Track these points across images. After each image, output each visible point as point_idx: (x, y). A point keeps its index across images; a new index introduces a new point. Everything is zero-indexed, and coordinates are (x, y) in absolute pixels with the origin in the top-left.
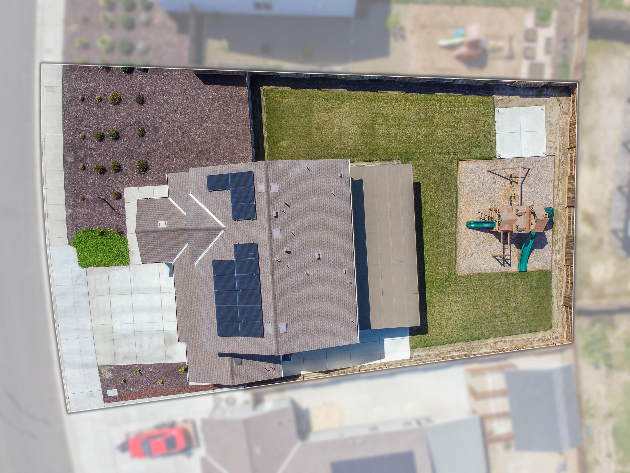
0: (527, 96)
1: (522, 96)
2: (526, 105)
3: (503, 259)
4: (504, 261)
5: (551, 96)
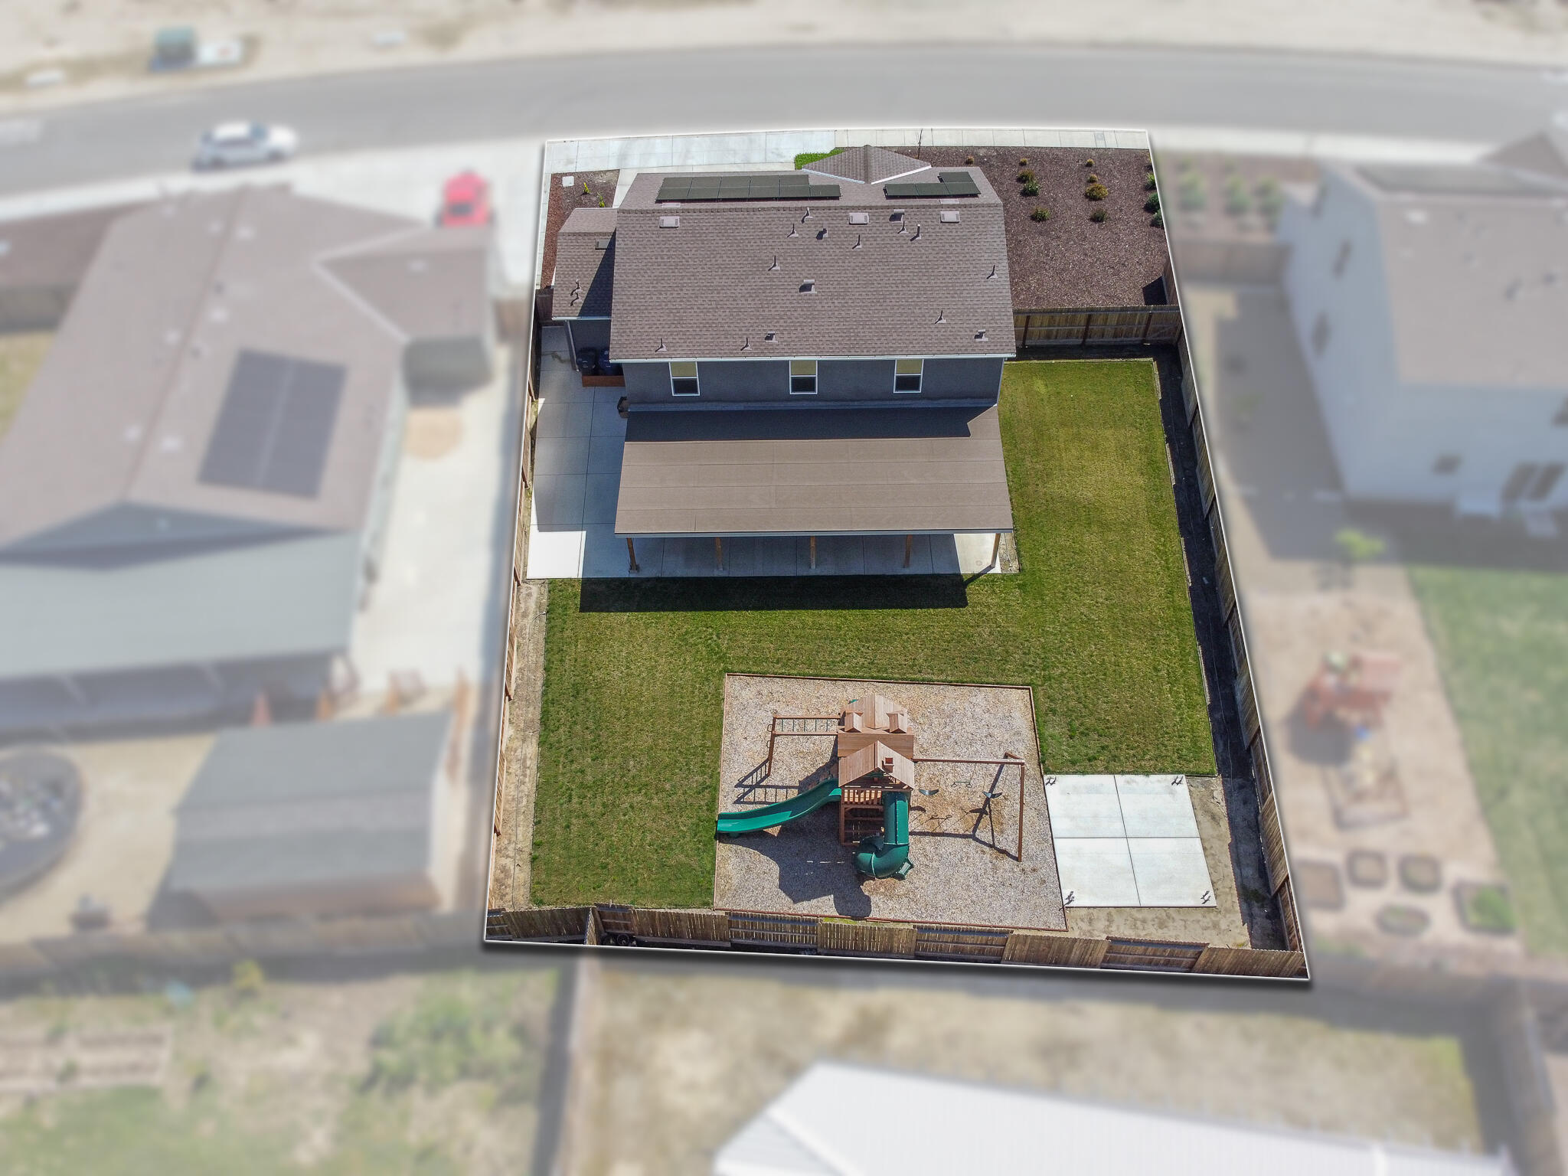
0: (1237, 862)
1: (1234, 847)
2: (1210, 858)
4: (752, 788)
5: (1251, 929)
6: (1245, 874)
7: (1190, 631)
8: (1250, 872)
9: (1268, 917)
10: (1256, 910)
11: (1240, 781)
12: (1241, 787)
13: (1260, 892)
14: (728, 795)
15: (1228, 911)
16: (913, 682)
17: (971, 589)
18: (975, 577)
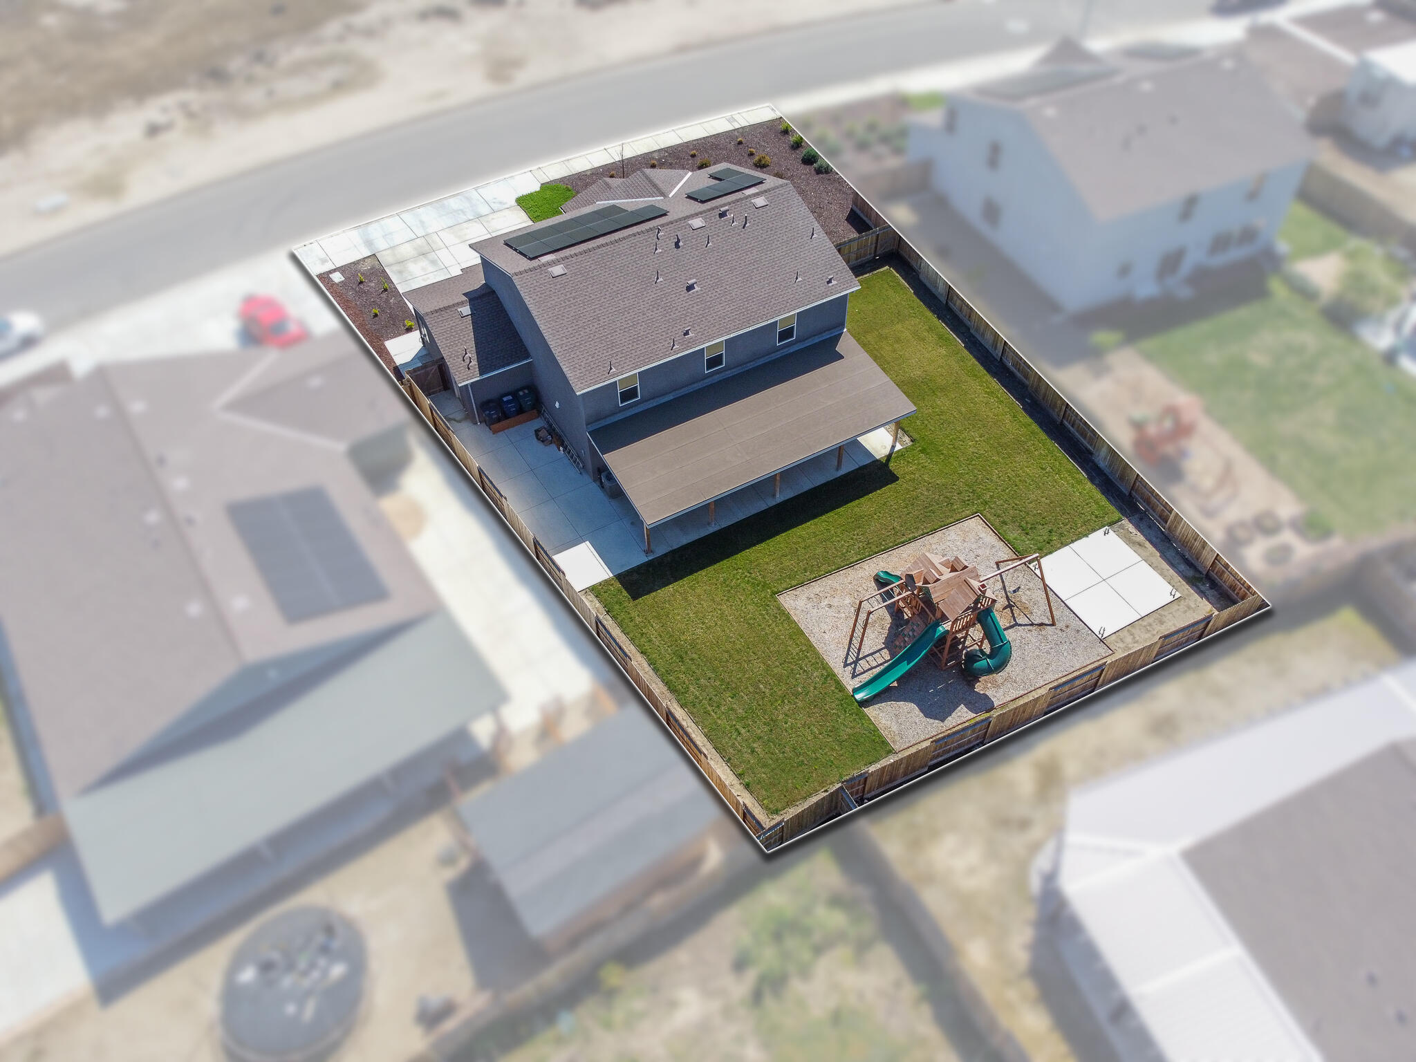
0: (1172, 565)
1: (1163, 556)
2: (1156, 568)
5: (1208, 599)
6: (1181, 570)
7: (1043, 436)
8: (1182, 567)
9: (1211, 588)
10: (1203, 588)
11: (1136, 516)
12: (1141, 519)
13: (1196, 576)
14: (844, 676)
15: (1189, 595)
17: (892, 465)
18: (889, 457)
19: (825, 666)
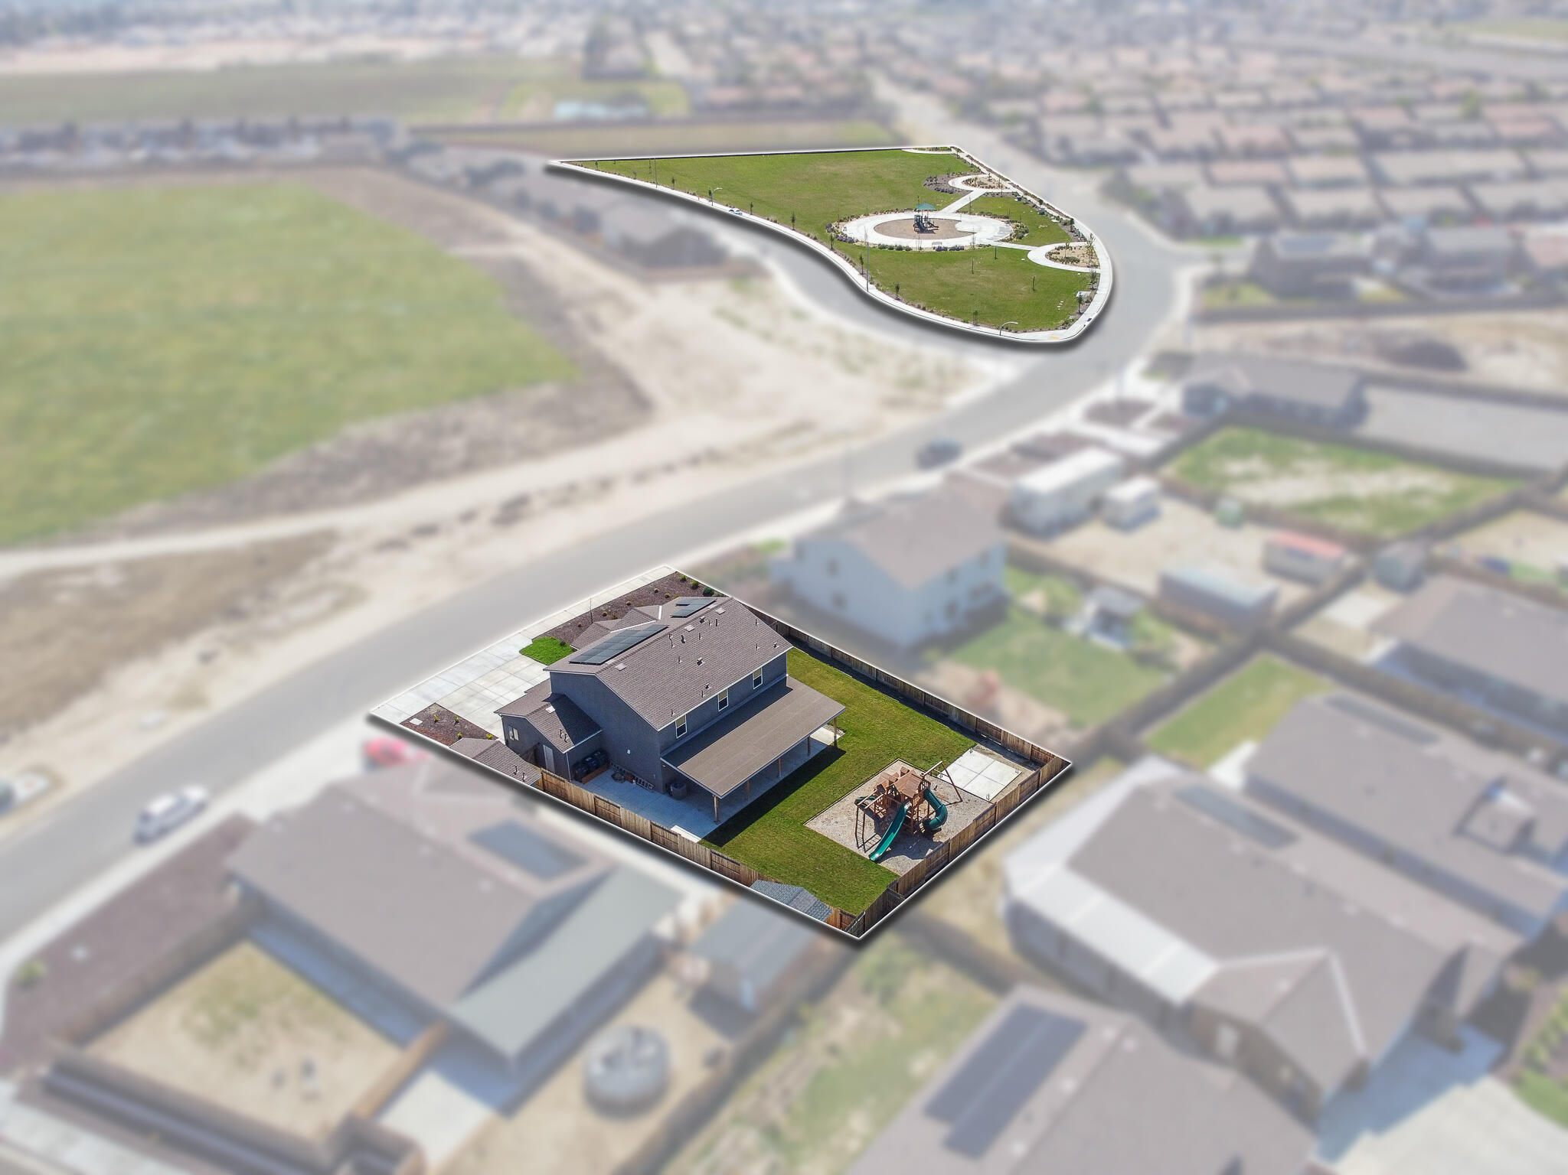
0: (1012, 760)
1: (1006, 757)
2: (1004, 762)
3: (864, 843)
4: (863, 845)
7: (917, 713)
8: (1017, 759)
11: (983, 741)
12: (986, 742)
13: (1025, 762)
14: (861, 852)
16: (864, 782)
17: (839, 746)
18: (835, 742)
19: (848, 851)
